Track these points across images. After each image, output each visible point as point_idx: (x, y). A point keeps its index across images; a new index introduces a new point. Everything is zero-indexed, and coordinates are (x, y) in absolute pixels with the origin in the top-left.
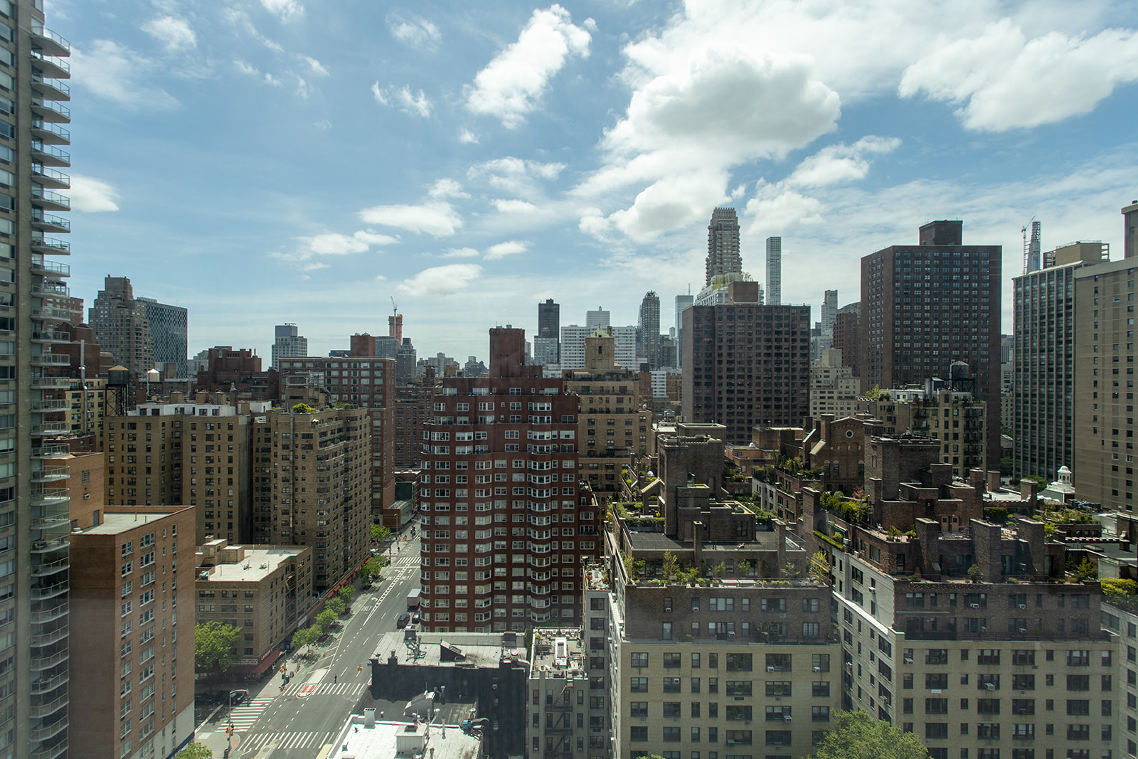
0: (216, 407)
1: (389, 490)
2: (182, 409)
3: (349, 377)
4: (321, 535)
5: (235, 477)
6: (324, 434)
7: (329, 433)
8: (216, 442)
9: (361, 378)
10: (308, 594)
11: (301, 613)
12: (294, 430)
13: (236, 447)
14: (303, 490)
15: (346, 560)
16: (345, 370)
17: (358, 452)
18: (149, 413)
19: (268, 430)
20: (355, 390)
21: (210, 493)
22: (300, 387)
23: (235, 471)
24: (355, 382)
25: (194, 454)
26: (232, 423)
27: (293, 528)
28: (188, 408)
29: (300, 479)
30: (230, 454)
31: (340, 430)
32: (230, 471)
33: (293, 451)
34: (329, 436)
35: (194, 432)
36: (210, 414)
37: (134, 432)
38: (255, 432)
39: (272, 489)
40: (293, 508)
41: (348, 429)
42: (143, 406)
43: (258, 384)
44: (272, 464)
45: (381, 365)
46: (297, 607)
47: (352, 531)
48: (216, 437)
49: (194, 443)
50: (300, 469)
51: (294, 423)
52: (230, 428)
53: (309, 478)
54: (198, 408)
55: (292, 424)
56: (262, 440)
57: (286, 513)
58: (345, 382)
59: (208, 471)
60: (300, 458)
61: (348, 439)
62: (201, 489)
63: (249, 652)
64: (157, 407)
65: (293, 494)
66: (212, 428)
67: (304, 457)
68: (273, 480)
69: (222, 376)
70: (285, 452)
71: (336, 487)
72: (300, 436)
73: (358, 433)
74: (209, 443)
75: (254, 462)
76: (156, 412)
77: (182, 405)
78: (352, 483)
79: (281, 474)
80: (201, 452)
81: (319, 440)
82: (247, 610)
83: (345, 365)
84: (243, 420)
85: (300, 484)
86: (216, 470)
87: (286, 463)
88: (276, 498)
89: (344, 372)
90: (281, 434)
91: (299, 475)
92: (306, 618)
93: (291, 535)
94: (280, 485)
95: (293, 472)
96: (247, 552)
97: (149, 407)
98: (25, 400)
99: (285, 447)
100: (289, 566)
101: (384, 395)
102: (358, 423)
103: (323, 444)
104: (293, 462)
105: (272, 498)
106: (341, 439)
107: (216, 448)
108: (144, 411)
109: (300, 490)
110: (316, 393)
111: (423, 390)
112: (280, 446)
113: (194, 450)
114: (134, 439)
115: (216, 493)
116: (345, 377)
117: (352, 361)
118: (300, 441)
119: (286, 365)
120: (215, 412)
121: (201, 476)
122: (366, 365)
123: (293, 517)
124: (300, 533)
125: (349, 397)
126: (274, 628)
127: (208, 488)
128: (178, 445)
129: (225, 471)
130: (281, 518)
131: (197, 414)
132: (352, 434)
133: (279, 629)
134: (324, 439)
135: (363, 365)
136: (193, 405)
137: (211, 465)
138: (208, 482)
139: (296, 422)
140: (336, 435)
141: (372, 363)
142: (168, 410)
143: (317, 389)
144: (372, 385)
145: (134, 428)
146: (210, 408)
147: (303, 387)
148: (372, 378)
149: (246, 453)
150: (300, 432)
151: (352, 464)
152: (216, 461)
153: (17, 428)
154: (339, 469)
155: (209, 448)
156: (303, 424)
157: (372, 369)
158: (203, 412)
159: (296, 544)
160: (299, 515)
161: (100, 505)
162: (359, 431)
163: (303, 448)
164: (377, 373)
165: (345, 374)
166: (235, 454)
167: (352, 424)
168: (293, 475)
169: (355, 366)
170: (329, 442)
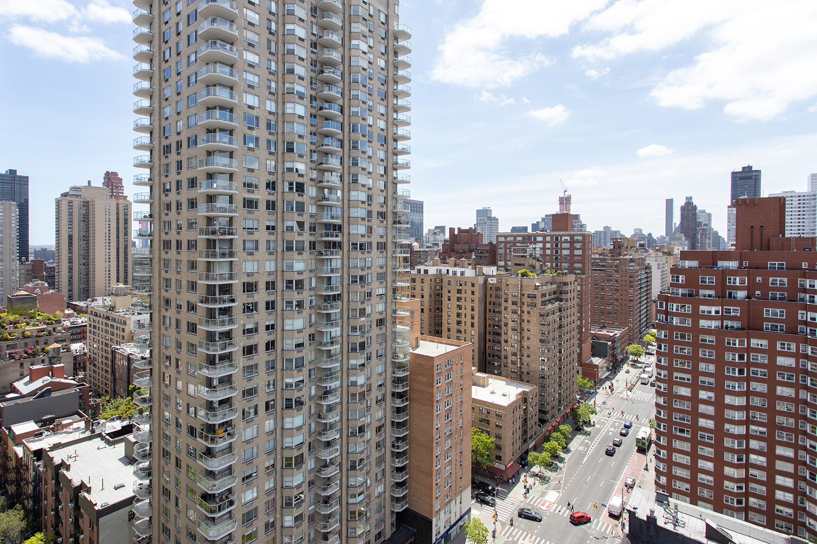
0: (463, 270)
1: (587, 346)
2: (440, 270)
3: (551, 249)
4: (543, 378)
5: (476, 321)
6: (544, 295)
7: (547, 294)
8: (463, 295)
9: (562, 249)
10: (536, 423)
11: (531, 438)
12: (521, 290)
13: (477, 300)
14: (529, 338)
15: (560, 402)
16: (548, 242)
17: (569, 312)
18: (422, 272)
19: (498, 289)
20: (556, 259)
21: (459, 331)
22: (522, 256)
23: (476, 317)
24: (557, 252)
25: (449, 302)
26: (474, 281)
27: (520, 368)
28: (444, 269)
29: (525, 330)
30: (473, 305)
31: (554, 293)
32: (473, 318)
33: (521, 307)
34: (548, 298)
35: (450, 286)
36: (459, 274)
37: (414, 284)
38: (488, 289)
39: (503, 335)
40: (520, 352)
41: (561, 293)
42: (418, 267)
43: (481, 253)
44: (503, 315)
45: (580, 238)
46: (529, 432)
47: (564, 378)
48: (463, 292)
49: (449, 294)
50: (526, 322)
51: (521, 285)
52: (473, 285)
53: (533, 329)
54: (451, 270)
55: (520, 286)
56: (493, 296)
57: (514, 354)
58: (548, 252)
59: (458, 315)
60: (526, 313)
61: (561, 300)
62: (454, 327)
63: (499, 458)
64: (426, 268)
65: (520, 341)
66: (461, 285)
67: (529, 313)
68: (504, 328)
69: (457, 247)
70: (514, 307)
71: (554, 339)
72: (526, 296)
73: (569, 296)
74: (459, 295)
75: (488, 311)
76: (426, 272)
77: (440, 268)
78: (565, 338)
79: (511, 324)
80: (454, 302)
81: (541, 300)
82: (497, 426)
83: (548, 239)
84: (481, 280)
85: (526, 334)
86: (463, 315)
87: (515, 316)
88: (506, 341)
89: (547, 244)
90: (512, 292)
91: (525, 326)
92: (534, 442)
93: (519, 373)
94: (510, 332)
95: (521, 324)
96: (491, 380)
97: (422, 268)
98: (390, 263)
99: (514, 303)
100: (524, 398)
101: (584, 264)
102: (569, 288)
103: (544, 303)
104: (521, 316)
105: (503, 342)
106: (557, 299)
107: (463, 299)
108: (419, 271)
109: (526, 339)
110: (534, 261)
111: (611, 260)
112: (510, 302)
113: (449, 300)
114: (415, 289)
115: (463, 332)
116: (548, 249)
117: (554, 235)
118: (526, 300)
119: (502, 239)
120: (462, 273)
121: (454, 318)
122: (566, 238)
123: (520, 359)
124: (525, 372)
125: (552, 265)
126: (515, 444)
127: (458, 327)
128: (440, 295)
129: (469, 316)
130: (511, 358)
131: (451, 274)
132: (564, 296)
133: (518, 447)
134: (544, 299)
135: (563, 238)
136: (448, 268)
137: (460, 311)
138: (459, 323)
139: (523, 284)
140: (552, 296)
141: (572, 236)
142: (432, 271)
143: (534, 258)
144: (572, 255)
145: (415, 282)
146: (459, 270)
147: (525, 256)
148: (572, 249)
149: (483, 306)
150: (526, 293)
151: (564, 321)
152: (463, 308)
153: (386, 281)
154: (557, 325)
155: (459, 299)
156: (529, 286)
157: (572, 242)
158: (455, 273)
159: (522, 380)
160: (525, 358)
161: (418, 334)
162: (569, 294)
163: (528, 306)
164: (578, 245)
165: (548, 245)
166: (476, 305)
167: (565, 288)
168: (521, 326)
169: (557, 239)
170: (547, 302)
